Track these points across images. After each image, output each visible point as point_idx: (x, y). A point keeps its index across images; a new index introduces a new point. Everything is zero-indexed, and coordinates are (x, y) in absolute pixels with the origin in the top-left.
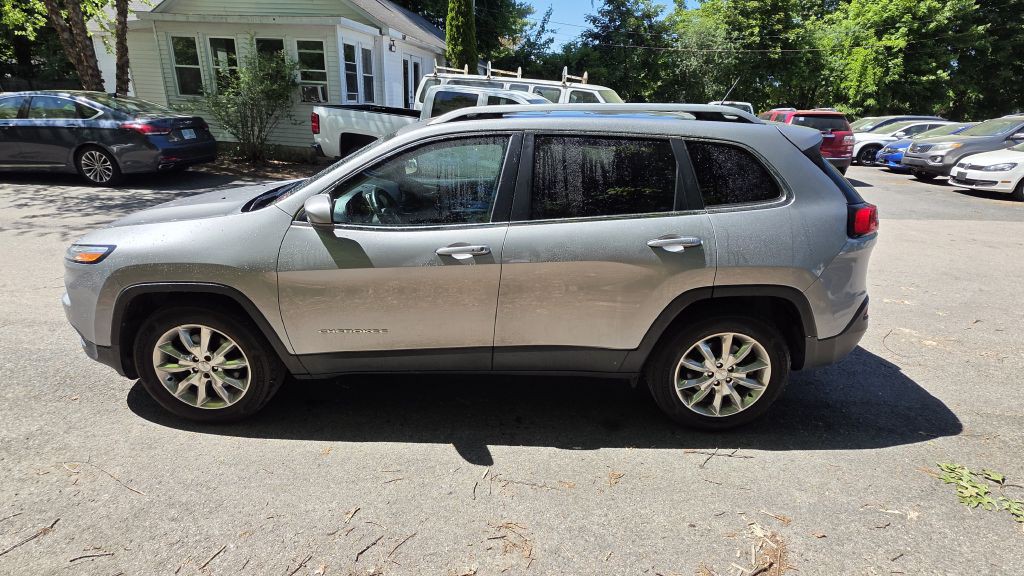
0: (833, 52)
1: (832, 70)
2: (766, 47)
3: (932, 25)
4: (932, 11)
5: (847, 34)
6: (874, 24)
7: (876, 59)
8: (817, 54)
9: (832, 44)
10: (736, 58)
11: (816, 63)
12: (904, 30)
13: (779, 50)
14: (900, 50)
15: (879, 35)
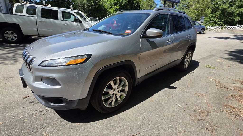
0: (108, 8)
1: (108, 12)
2: (95, 6)
3: (122, 5)
4: (122, 2)
5: (109, 5)
6: (114, 3)
7: (115, 10)
8: (105, 8)
9: (107, 7)
10: (90, 8)
11: (105, 10)
12: (118, 5)
13: (98, 7)
14: (119, 9)
15: (115, 5)
